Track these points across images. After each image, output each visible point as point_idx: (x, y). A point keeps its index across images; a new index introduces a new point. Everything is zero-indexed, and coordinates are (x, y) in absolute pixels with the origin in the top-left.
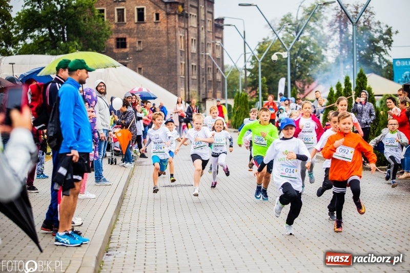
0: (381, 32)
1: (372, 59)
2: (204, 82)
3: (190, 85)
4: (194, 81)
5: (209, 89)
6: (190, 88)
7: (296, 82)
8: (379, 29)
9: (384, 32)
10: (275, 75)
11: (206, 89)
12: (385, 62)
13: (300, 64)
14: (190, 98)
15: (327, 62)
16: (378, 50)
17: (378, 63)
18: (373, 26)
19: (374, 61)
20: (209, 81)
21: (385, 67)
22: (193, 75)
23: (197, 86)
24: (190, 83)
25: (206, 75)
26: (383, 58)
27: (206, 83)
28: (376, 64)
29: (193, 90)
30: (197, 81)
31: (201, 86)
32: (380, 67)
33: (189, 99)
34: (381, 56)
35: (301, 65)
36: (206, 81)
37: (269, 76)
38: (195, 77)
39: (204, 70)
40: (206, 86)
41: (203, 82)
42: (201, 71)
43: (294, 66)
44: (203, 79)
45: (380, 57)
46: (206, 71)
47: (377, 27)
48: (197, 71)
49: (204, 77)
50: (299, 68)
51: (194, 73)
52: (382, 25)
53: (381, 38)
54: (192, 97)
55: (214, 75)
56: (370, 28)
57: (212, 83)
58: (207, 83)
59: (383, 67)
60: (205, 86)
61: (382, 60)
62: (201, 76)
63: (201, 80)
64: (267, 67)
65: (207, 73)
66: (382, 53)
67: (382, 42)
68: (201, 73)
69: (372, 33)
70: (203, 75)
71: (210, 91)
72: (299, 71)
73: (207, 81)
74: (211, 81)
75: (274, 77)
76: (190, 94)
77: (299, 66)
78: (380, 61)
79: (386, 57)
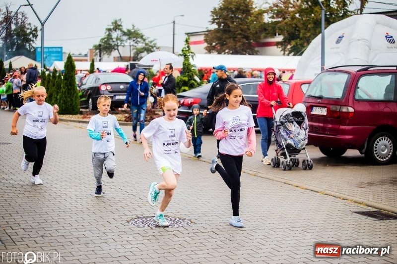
0: (31, 29)
1: (25, 46)
8: (30, 27)
9: (33, 29)
16: (29, 40)
17: (29, 49)
18: (27, 26)
28: (27, 49)
32: (30, 51)
34: (30, 44)
47: (29, 27)
52: (32, 25)
53: (31, 33)
56: (25, 27)
59: (31, 51)
61: (31, 47)
66: (31, 42)
67: (31, 36)
69: (25, 30)
78: (29, 47)
79: (33, 45)
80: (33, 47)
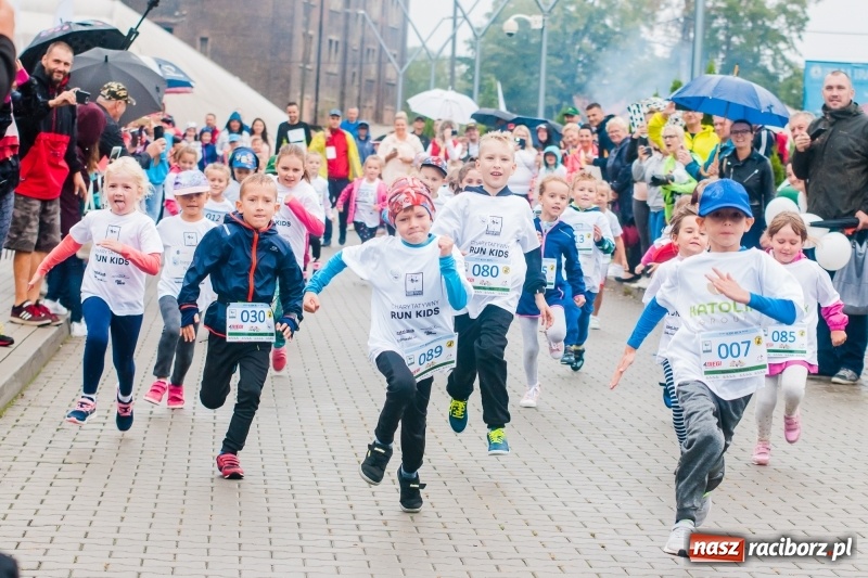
1: (757, 57)
2: (357, 83)
3: (320, 87)
4: (332, 77)
5: (366, 100)
6: (320, 94)
7: (574, 97)
10: (527, 77)
11: (359, 98)
12: (786, 68)
13: (589, 56)
14: (319, 119)
15: (652, 55)
16: (772, 37)
17: (771, 69)
19: (760, 64)
20: (367, 81)
21: (785, 80)
22: (329, 62)
23: (338, 91)
24: (322, 81)
25: (361, 64)
26: (783, 58)
27: (360, 86)
28: (764, 70)
29: (329, 99)
30: (339, 78)
31: (347, 91)
32: (775, 77)
33: (315, 120)
34: (777, 51)
35: (590, 60)
36: (360, 81)
37: (512, 80)
38: (335, 69)
39: (358, 54)
40: (360, 92)
41: (353, 81)
42: (350, 56)
43: (572, 61)
44: (354, 74)
45: (776, 54)
46: (362, 56)
48: (340, 54)
49: (356, 70)
50: (584, 66)
51: (332, 59)
53: (781, 9)
54: (323, 116)
55: (381, 65)
57: (375, 86)
58: (363, 85)
59: (781, 78)
60: (356, 92)
61: (780, 62)
62: (349, 67)
63: (349, 77)
64: (510, 58)
65: (364, 60)
66: (782, 46)
67: (782, 19)
68: (349, 60)
70: (354, 64)
71: (368, 104)
72: (584, 73)
73: (363, 80)
74: (372, 81)
75: (524, 84)
76: (319, 109)
77: (585, 61)
78: (774, 63)
79: (789, 55)
80: (787, 63)
